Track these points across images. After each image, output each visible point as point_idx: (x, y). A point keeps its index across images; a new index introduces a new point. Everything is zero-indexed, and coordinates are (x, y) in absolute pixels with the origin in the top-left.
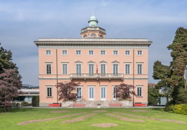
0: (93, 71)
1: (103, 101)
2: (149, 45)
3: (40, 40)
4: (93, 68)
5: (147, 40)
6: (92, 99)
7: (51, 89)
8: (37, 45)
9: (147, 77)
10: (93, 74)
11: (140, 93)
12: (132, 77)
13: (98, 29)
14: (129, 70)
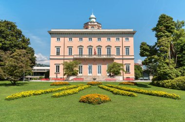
0: (91, 53)
1: (99, 76)
2: (134, 34)
3: (52, 30)
4: (91, 51)
5: (132, 30)
6: (91, 75)
7: (59, 66)
8: (50, 34)
9: (133, 57)
10: (91, 55)
11: (128, 70)
12: (121, 57)
13: (96, 23)
14: (119, 52)
